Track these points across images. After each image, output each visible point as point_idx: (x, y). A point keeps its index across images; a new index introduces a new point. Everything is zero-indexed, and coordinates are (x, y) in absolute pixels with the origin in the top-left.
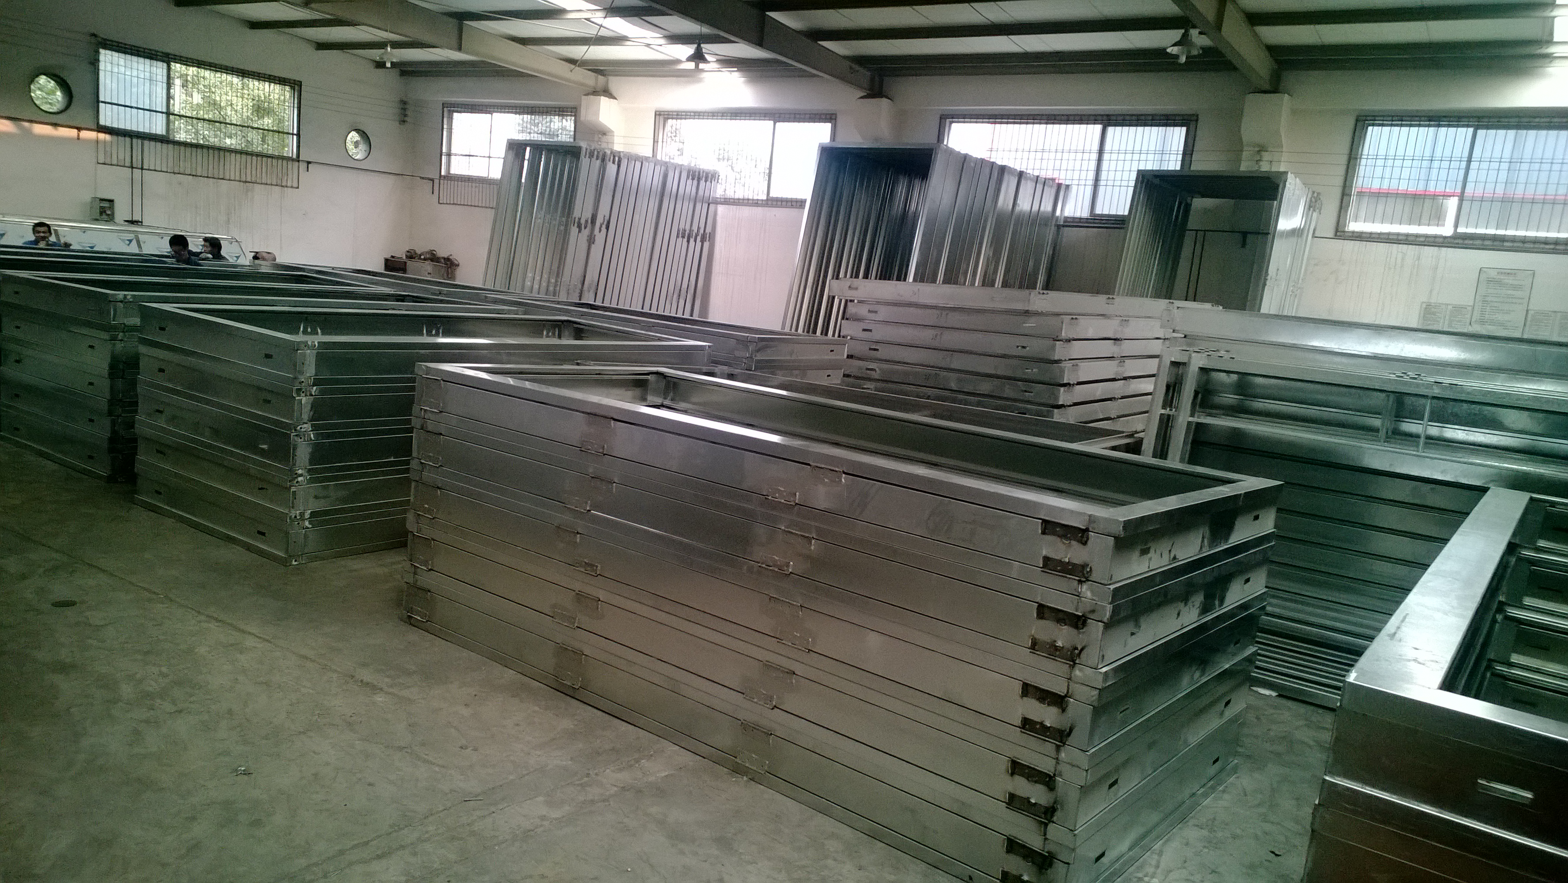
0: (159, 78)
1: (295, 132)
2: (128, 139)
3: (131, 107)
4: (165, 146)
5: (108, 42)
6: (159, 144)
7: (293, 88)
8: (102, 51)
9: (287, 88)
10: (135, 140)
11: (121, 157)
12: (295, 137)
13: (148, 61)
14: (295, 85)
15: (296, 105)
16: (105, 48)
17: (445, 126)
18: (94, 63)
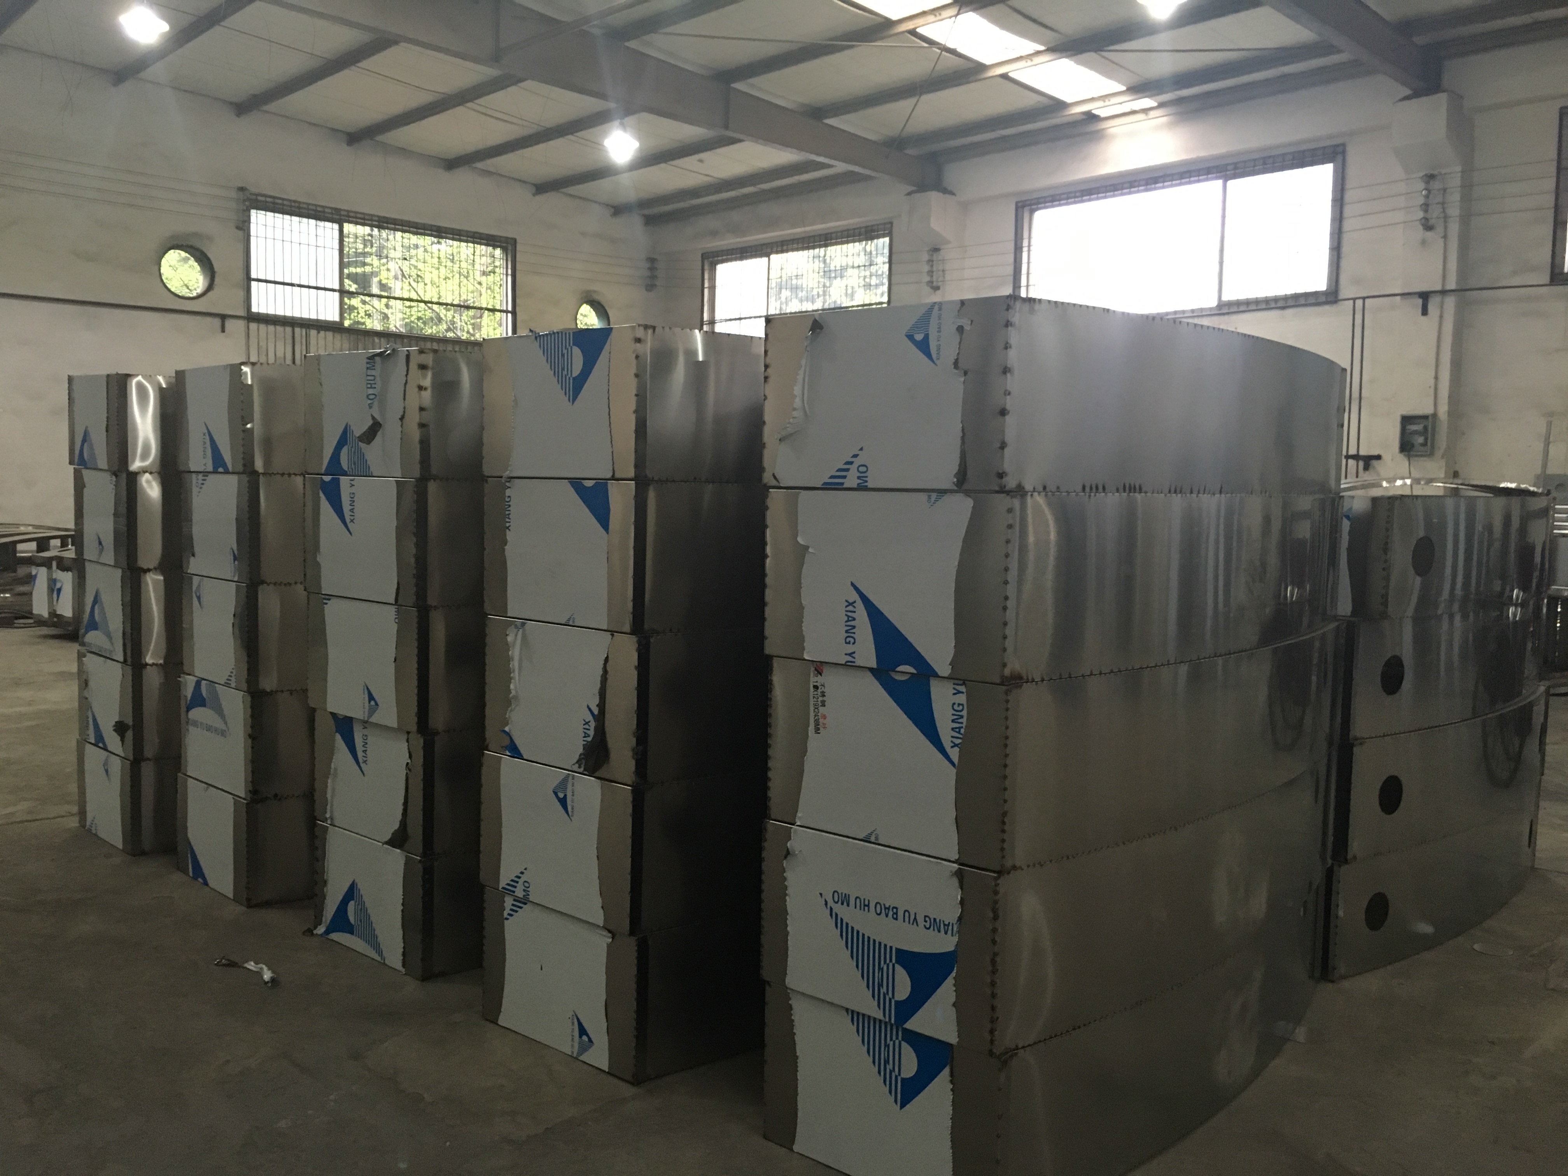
0: (329, 244)
1: (510, 309)
2: (289, 330)
3: (292, 285)
4: (338, 336)
5: (260, 198)
6: (330, 335)
7: (505, 250)
8: (253, 212)
9: (498, 252)
10: (297, 330)
11: (280, 354)
12: (510, 315)
13: (312, 222)
14: (508, 246)
15: (510, 272)
16: (258, 208)
17: (706, 285)
18: (244, 227)
